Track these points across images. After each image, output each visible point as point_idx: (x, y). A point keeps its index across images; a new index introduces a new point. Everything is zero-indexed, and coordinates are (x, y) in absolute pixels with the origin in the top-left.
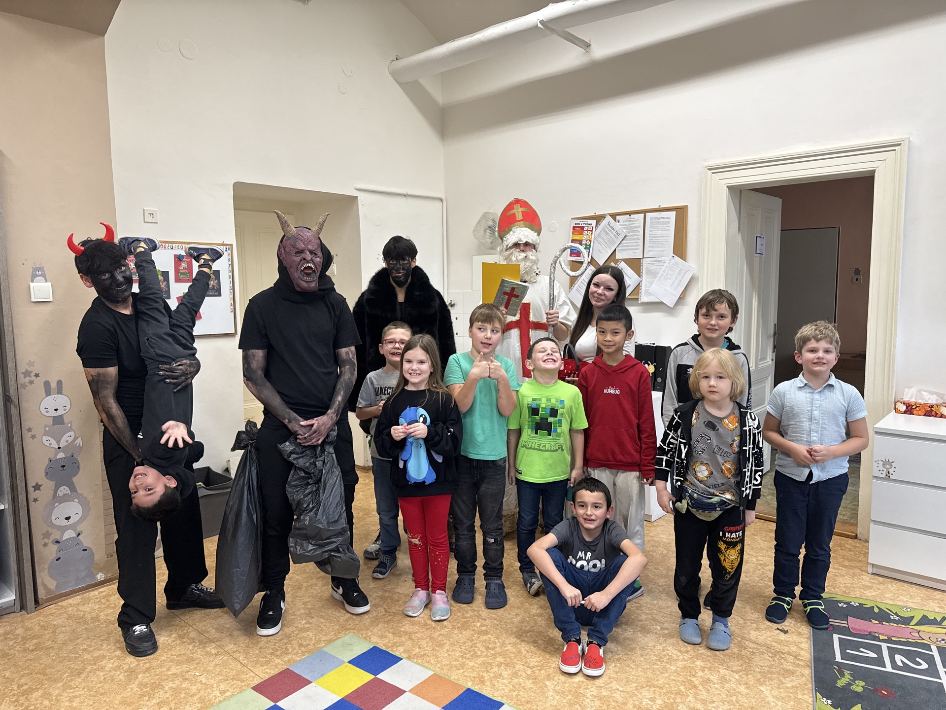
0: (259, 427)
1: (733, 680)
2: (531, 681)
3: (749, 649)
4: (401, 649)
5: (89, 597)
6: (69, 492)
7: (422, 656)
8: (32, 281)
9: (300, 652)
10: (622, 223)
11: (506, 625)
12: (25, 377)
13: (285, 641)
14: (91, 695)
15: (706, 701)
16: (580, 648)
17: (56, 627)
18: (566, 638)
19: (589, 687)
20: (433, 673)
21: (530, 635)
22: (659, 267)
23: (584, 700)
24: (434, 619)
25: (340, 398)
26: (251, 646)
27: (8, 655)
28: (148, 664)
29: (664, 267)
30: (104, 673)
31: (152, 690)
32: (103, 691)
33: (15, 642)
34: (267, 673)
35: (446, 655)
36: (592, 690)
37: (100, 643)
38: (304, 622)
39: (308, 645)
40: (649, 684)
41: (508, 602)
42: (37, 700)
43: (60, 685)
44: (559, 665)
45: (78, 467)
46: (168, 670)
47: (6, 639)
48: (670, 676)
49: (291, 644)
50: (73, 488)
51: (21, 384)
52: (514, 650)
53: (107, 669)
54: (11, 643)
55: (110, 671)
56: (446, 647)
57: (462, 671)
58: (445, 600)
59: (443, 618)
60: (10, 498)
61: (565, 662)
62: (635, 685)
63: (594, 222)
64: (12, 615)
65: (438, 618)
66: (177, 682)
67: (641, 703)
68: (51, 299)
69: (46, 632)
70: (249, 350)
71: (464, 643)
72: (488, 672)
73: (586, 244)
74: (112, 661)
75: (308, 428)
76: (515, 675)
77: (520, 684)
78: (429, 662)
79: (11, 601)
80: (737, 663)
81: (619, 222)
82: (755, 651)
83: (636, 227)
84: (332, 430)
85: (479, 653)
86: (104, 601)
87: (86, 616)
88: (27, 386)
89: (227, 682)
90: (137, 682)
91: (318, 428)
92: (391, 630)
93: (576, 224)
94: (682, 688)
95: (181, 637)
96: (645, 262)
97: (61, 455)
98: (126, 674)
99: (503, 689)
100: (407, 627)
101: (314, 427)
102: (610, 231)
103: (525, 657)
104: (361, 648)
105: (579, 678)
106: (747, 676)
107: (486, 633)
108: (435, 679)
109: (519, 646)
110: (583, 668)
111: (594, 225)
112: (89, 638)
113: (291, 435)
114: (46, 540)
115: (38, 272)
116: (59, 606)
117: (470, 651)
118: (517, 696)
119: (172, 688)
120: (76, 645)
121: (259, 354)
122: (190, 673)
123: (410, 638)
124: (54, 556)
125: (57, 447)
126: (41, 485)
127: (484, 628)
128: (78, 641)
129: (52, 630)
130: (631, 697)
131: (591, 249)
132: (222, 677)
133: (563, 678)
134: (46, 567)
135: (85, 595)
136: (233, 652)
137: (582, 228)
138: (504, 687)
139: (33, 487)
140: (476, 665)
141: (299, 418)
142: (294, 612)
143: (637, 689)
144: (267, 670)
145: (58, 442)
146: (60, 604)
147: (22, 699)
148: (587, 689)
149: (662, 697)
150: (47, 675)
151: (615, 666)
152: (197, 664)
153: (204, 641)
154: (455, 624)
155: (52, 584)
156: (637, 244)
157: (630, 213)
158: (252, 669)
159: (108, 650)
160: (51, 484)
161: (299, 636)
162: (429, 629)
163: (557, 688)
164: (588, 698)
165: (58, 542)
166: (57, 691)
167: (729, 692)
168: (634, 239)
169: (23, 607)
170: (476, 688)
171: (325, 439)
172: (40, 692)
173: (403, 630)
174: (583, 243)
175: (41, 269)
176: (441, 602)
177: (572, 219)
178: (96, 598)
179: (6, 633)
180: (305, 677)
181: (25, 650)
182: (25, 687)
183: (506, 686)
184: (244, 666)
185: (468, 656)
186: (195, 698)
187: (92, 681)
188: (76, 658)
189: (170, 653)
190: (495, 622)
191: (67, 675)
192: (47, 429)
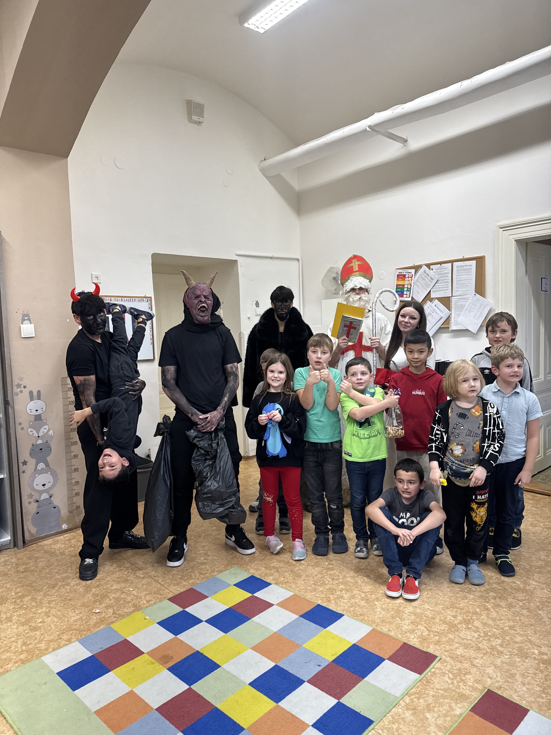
0: (172, 420)
1: (518, 606)
2: (364, 602)
3: (532, 586)
4: (271, 578)
5: (57, 540)
6: (45, 467)
7: (286, 583)
8: (22, 324)
9: (200, 578)
10: (435, 271)
11: (347, 565)
12: (17, 388)
13: (190, 571)
14: (62, 600)
15: (496, 619)
16: (401, 580)
17: (37, 558)
18: (391, 573)
19: (407, 607)
20: (293, 594)
21: (365, 572)
22: (465, 303)
23: (403, 615)
24: (294, 559)
25: (226, 399)
26: (167, 573)
27: (7, 574)
28: (98, 583)
29: (468, 303)
30: (70, 587)
31: (102, 598)
32: (69, 598)
33: (12, 567)
34: (178, 590)
35: (303, 583)
36: (409, 608)
37: (66, 569)
38: (203, 559)
39: (206, 573)
40: (452, 606)
41: (349, 550)
42: (27, 602)
43: (41, 593)
44: (385, 592)
45: (51, 450)
46: (112, 586)
47: (6, 564)
48: (469, 601)
49: (193, 572)
50: (47, 465)
51: (15, 393)
52: (353, 581)
53: (72, 584)
54: (9, 567)
55: (74, 586)
56: (303, 577)
57: (314, 593)
58: (303, 546)
59: (301, 558)
60: (8, 470)
61: (389, 589)
62: (442, 606)
63: (413, 271)
64: (9, 550)
65: (297, 558)
66: (118, 594)
67: (446, 619)
68: (34, 336)
69: (31, 561)
70: (165, 366)
71: (316, 575)
72: (333, 594)
73: (408, 288)
74: (75, 580)
75: (205, 420)
76: (353, 597)
77: (356, 603)
78: (291, 587)
79: (8, 540)
80: (521, 595)
81: (432, 270)
82: (537, 587)
83: (446, 273)
84: (222, 420)
85: (327, 582)
86: (67, 542)
87: (56, 551)
88: (19, 394)
89: (151, 595)
90: (91, 593)
91: (211, 419)
92: (263, 566)
93: (399, 273)
94: (478, 610)
95: (119, 566)
96: (453, 300)
97: (40, 442)
98: (84, 588)
99: (344, 606)
100: (275, 564)
101: (208, 419)
102: (426, 277)
103: (361, 586)
104: (243, 576)
105: (400, 601)
106: (529, 603)
107: (332, 569)
108: (294, 598)
109: (356, 579)
110: (403, 594)
111: (413, 273)
112: (59, 566)
113: (193, 425)
114: (30, 500)
115: (26, 318)
116: (38, 545)
117: (321, 581)
118: (353, 611)
119: (114, 597)
120: (51, 569)
121: (172, 369)
122: (126, 589)
123: (277, 571)
124: (35, 511)
125: (37, 436)
126: (27, 462)
127: (331, 566)
128: (52, 567)
129: (34, 560)
130: (438, 614)
131: (411, 291)
132: (148, 592)
133: (388, 600)
134: (30, 518)
135: (54, 539)
136: (154, 577)
137: (404, 276)
138: (344, 605)
139: (22, 463)
140: (325, 590)
141: (199, 412)
142: (196, 552)
143: (442, 610)
144: (178, 589)
145: (38, 433)
146: (39, 544)
147: (18, 601)
148: (405, 608)
149: (462, 615)
150: (33, 587)
151: (428, 594)
152: (131, 583)
153: (135, 568)
154: (310, 563)
155: (34, 530)
156: (447, 286)
157: (441, 263)
158: (168, 587)
159: (72, 573)
160: (34, 461)
161: (199, 567)
162: (291, 565)
163: (383, 606)
164: (406, 614)
165: (37, 501)
166: (40, 597)
167: (514, 614)
168: (445, 282)
169: (15, 545)
170: (324, 605)
171: (216, 427)
172: (30, 597)
173: (272, 565)
174: (405, 287)
175: (27, 315)
176: (299, 547)
177: (396, 269)
178: (62, 541)
179: (6, 561)
180: (204, 593)
181: (18, 572)
182: (20, 594)
183: (346, 604)
184: (162, 585)
185: (319, 584)
186: (130, 604)
187: (63, 592)
188: (51, 578)
189: (112, 576)
190: (339, 562)
191: (46, 587)
192: (31, 423)
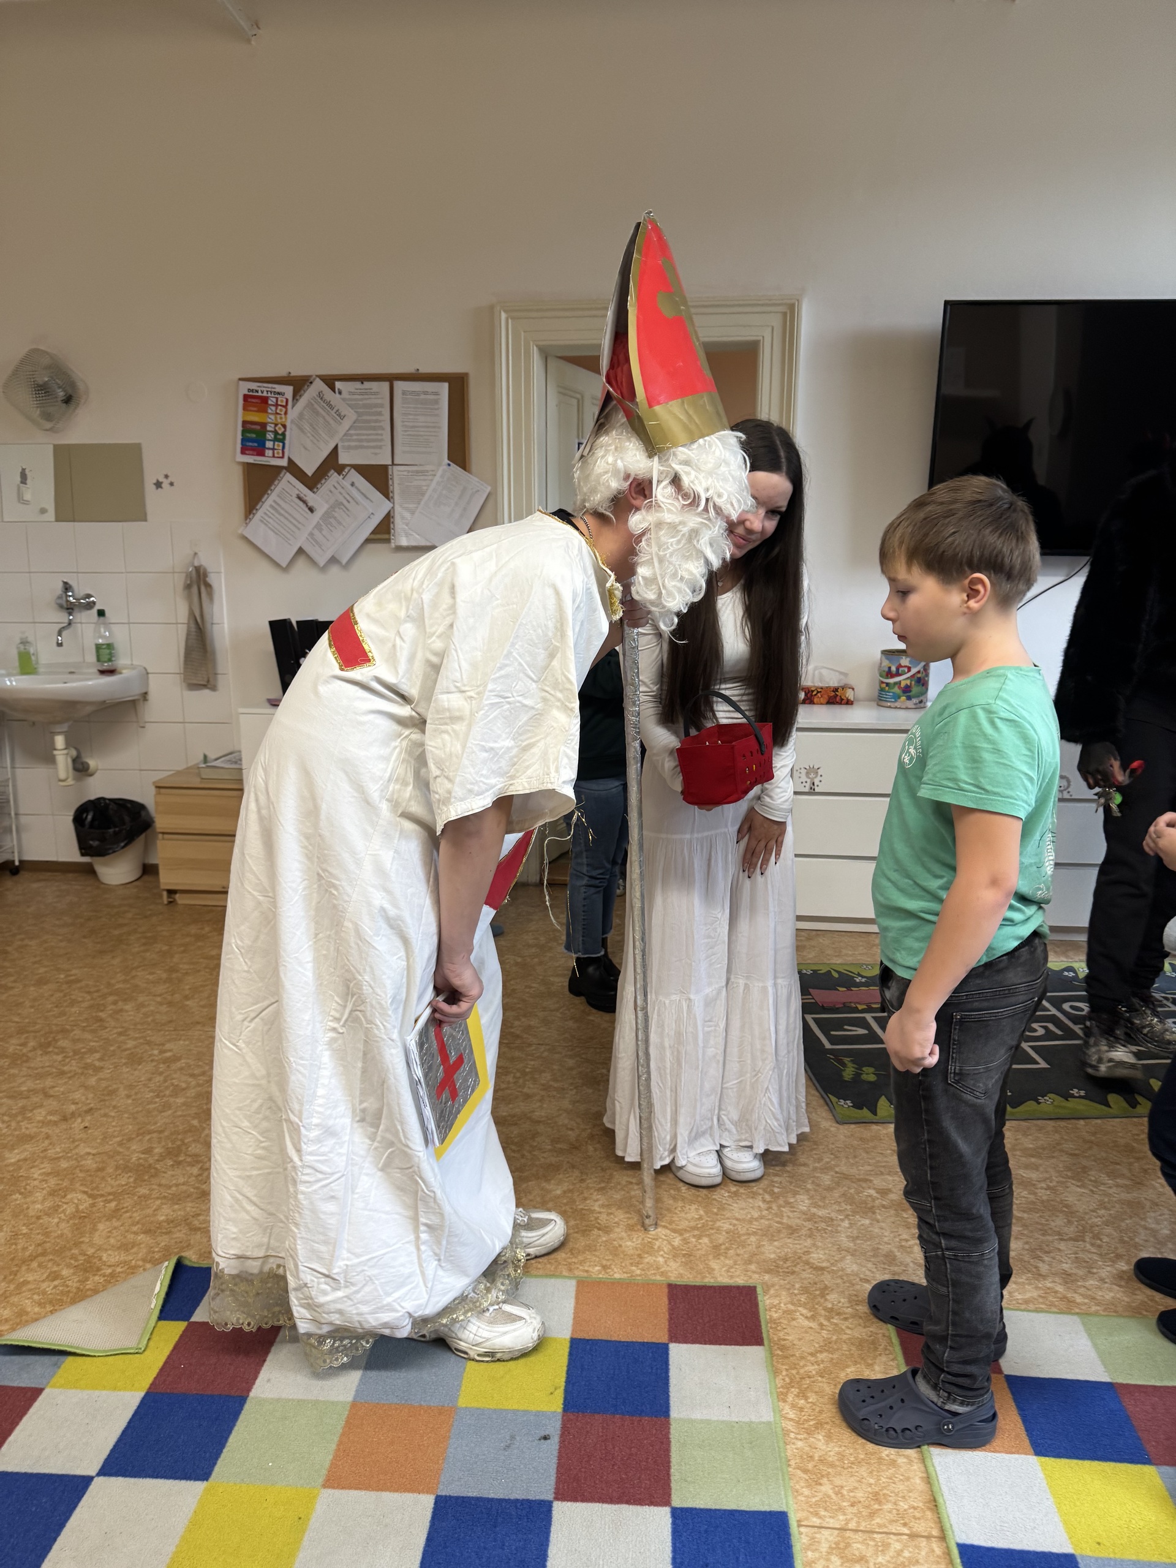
10: (348, 397)
22: (424, 483)
29: (433, 484)
63: (288, 390)
73: (276, 433)
81: (340, 393)
83: (376, 406)
93: (249, 390)
96: (397, 476)
102: (323, 408)
111: (289, 395)
131: (287, 442)
137: (265, 400)
156: (379, 437)
157: (362, 378)
168: (374, 428)
174: (269, 428)
177: (241, 379)
